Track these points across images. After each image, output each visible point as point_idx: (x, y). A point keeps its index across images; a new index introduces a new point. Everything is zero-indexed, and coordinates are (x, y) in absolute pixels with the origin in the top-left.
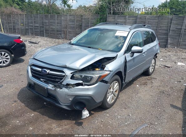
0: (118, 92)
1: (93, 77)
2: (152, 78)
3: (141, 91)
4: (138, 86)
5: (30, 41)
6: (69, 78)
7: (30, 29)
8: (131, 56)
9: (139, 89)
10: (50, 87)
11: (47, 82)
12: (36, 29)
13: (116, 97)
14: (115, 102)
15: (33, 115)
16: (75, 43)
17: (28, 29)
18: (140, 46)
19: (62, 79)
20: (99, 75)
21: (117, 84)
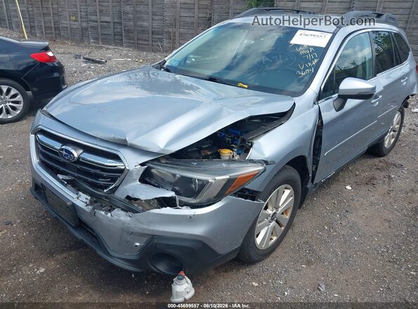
0: (289, 214)
1: (208, 182)
2: (388, 165)
3: (357, 203)
4: (349, 187)
5: (87, 56)
6: (135, 180)
7: (92, 27)
8: (337, 107)
9: (353, 200)
10: (81, 200)
11: (73, 184)
12: (105, 27)
13: (283, 228)
14: (280, 242)
15: (42, 270)
16: (175, 64)
17: (86, 29)
18: (364, 78)
19: (114, 180)
20: (227, 177)
21: (287, 192)
